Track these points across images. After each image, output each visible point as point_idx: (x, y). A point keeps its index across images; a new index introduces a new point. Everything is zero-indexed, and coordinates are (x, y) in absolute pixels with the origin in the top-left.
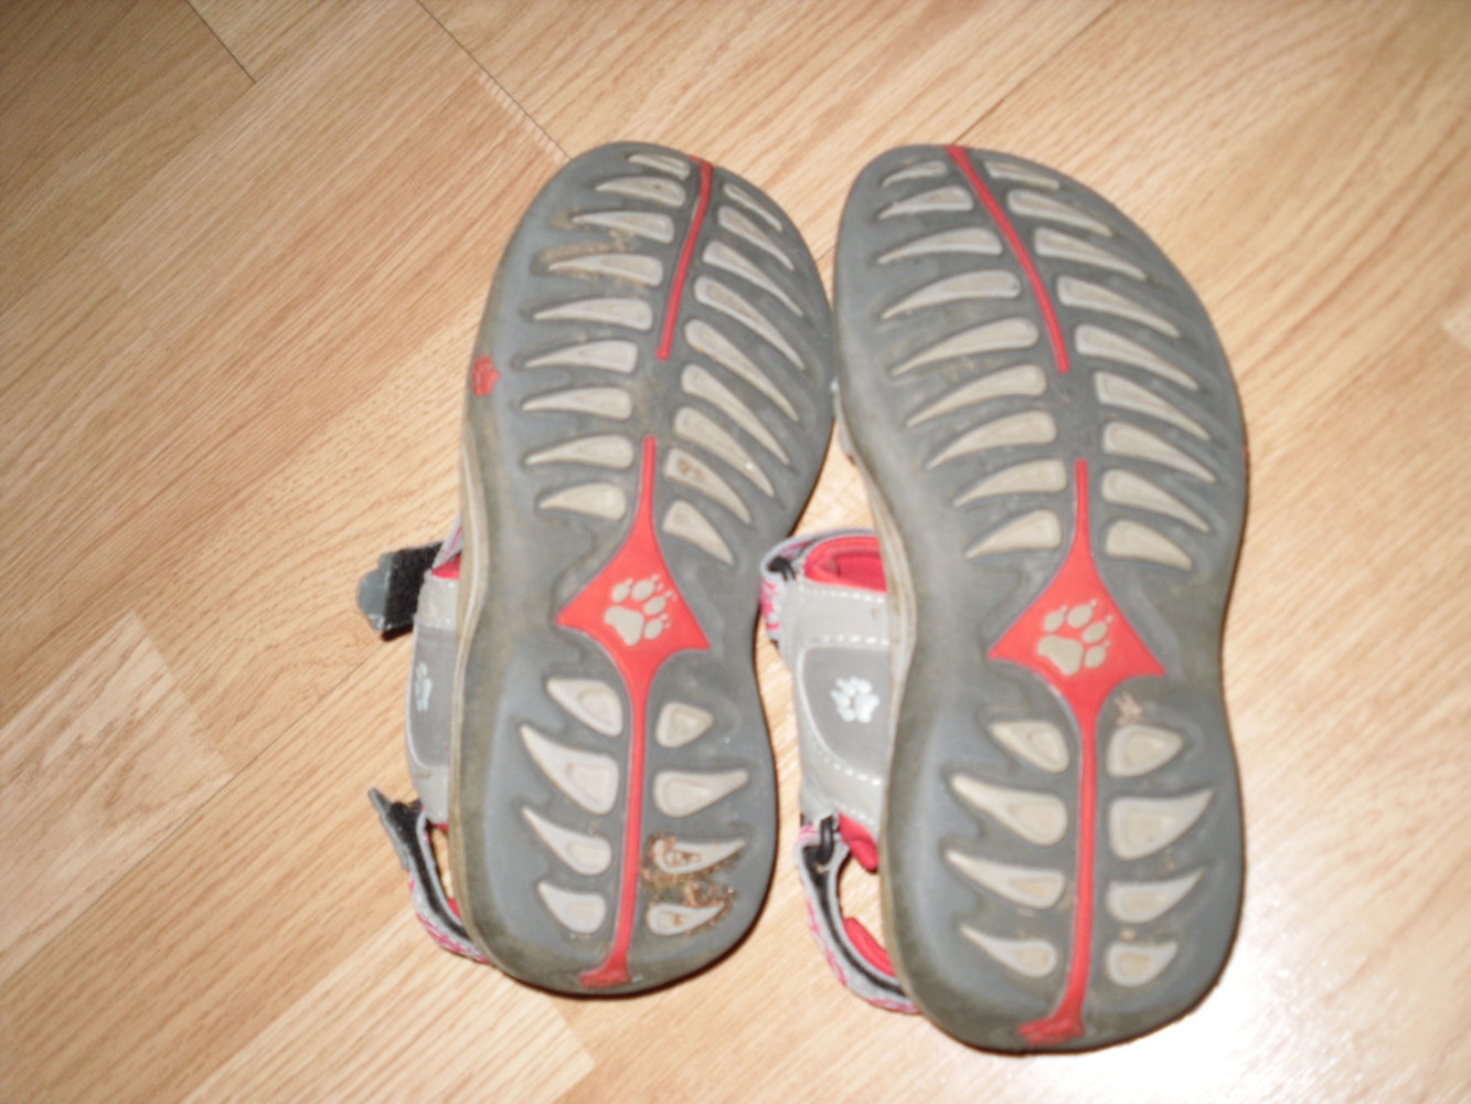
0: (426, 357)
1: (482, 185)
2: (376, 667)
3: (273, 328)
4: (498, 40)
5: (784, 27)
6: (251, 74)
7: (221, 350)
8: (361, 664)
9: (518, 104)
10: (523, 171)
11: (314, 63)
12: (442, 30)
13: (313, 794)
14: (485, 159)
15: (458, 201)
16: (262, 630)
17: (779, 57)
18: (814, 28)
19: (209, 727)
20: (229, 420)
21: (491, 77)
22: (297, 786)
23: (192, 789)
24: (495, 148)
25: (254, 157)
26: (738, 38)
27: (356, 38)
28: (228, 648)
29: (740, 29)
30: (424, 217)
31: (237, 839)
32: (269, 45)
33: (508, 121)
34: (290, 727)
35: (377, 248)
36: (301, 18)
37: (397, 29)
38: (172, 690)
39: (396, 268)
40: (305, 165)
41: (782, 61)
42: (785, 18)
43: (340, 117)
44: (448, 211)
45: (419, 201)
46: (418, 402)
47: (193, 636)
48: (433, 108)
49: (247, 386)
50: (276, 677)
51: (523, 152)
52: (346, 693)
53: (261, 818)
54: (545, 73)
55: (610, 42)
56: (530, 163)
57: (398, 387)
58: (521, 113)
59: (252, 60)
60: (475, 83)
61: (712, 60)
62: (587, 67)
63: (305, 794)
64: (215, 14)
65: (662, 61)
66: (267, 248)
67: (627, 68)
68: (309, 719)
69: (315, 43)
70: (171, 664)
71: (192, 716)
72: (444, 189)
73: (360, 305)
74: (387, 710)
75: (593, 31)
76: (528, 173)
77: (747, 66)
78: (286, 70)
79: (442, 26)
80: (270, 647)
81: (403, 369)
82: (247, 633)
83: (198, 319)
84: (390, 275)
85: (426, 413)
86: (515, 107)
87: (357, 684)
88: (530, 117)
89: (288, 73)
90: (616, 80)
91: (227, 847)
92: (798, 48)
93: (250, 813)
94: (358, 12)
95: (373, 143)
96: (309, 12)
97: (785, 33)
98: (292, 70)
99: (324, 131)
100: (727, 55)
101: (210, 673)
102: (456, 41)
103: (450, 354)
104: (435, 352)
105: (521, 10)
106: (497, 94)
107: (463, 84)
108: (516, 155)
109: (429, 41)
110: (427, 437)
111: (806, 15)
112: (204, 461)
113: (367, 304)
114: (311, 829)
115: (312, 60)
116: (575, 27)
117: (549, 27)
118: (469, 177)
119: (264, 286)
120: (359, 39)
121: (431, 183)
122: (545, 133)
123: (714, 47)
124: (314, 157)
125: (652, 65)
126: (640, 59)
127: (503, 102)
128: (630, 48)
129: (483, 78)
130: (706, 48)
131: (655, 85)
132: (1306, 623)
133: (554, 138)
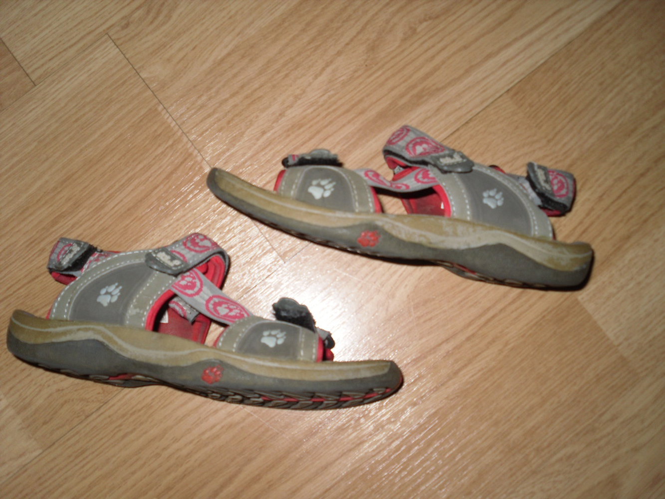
1: (161, 167)
2: (113, 405)
3: (52, 226)
4: (168, 88)
5: (312, 109)
6: (33, 80)
7: (24, 234)
8: (106, 403)
9: (179, 126)
10: (182, 163)
11: (68, 81)
12: (138, 76)
13: (84, 462)
14: (162, 153)
15: (148, 174)
16: (54, 381)
17: (308, 125)
18: (324, 113)
19: (28, 427)
20: (31, 272)
21: (165, 108)
22: (76, 457)
23: (21, 456)
24: (167, 148)
25: (36, 129)
26: (289, 111)
27: (93, 70)
28: (36, 389)
29: (291, 106)
30: (130, 179)
31: (46, 481)
32: (43, 65)
33: (174, 135)
34: (71, 430)
35: (106, 192)
36: (60, 53)
37: (114, 71)
38: (7, 407)
39: (117, 205)
40: (65, 139)
41: (310, 127)
42: (312, 105)
43: (84, 115)
44: (143, 178)
45: (129, 169)
47: (18, 381)
48: (134, 120)
49: (39, 256)
50: (62, 405)
51: (181, 153)
52: (100, 415)
53: (58, 472)
54: (193, 111)
55: (226, 100)
56: (185, 160)
58: (180, 132)
59: (33, 72)
60: (156, 110)
61: (276, 120)
62: (214, 112)
63: (81, 461)
64: (10, 39)
65: (252, 116)
66: (47, 182)
67: (234, 116)
68: (81, 426)
69: (69, 69)
70: (5, 395)
71: (19, 420)
72: (141, 166)
73: (99, 221)
74: (120, 425)
75: (217, 92)
76: (184, 164)
77: (293, 127)
78: (53, 81)
79: (138, 74)
80: (59, 390)
82: (45, 383)
83: (10, 215)
84: (114, 208)
86: (177, 127)
87: (105, 411)
88: (185, 134)
90: (229, 122)
91: (41, 484)
92: (318, 122)
93: (52, 469)
94: (91, 56)
95: (102, 134)
96: (65, 50)
97: (312, 113)
98: (56, 83)
99: (76, 121)
100: (284, 119)
101: (27, 400)
102: (146, 84)
105: (180, 74)
106: (168, 118)
107: (150, 109)
108: (178, 154)
109: (132, 81)
111: (322, 105)
112: (17, 292)
113: (101, 222)
114: (84, 478)
115: (67, 79)
116: (209, 89)
117: (195, 86)
118: (154, 161)
119: (46, 203)
120: (94, 72)
121: (133, 161)
122: (193, 144)
123: (277, 114)
124: (71, 135)
125: (247, 117)
126: (240, 113)
127: (171, 123)
128: (236, 106)
129: (160, 108)
130: (273, 114)
131: (248, 128)
132: (515, 417)
133: (198, 148)
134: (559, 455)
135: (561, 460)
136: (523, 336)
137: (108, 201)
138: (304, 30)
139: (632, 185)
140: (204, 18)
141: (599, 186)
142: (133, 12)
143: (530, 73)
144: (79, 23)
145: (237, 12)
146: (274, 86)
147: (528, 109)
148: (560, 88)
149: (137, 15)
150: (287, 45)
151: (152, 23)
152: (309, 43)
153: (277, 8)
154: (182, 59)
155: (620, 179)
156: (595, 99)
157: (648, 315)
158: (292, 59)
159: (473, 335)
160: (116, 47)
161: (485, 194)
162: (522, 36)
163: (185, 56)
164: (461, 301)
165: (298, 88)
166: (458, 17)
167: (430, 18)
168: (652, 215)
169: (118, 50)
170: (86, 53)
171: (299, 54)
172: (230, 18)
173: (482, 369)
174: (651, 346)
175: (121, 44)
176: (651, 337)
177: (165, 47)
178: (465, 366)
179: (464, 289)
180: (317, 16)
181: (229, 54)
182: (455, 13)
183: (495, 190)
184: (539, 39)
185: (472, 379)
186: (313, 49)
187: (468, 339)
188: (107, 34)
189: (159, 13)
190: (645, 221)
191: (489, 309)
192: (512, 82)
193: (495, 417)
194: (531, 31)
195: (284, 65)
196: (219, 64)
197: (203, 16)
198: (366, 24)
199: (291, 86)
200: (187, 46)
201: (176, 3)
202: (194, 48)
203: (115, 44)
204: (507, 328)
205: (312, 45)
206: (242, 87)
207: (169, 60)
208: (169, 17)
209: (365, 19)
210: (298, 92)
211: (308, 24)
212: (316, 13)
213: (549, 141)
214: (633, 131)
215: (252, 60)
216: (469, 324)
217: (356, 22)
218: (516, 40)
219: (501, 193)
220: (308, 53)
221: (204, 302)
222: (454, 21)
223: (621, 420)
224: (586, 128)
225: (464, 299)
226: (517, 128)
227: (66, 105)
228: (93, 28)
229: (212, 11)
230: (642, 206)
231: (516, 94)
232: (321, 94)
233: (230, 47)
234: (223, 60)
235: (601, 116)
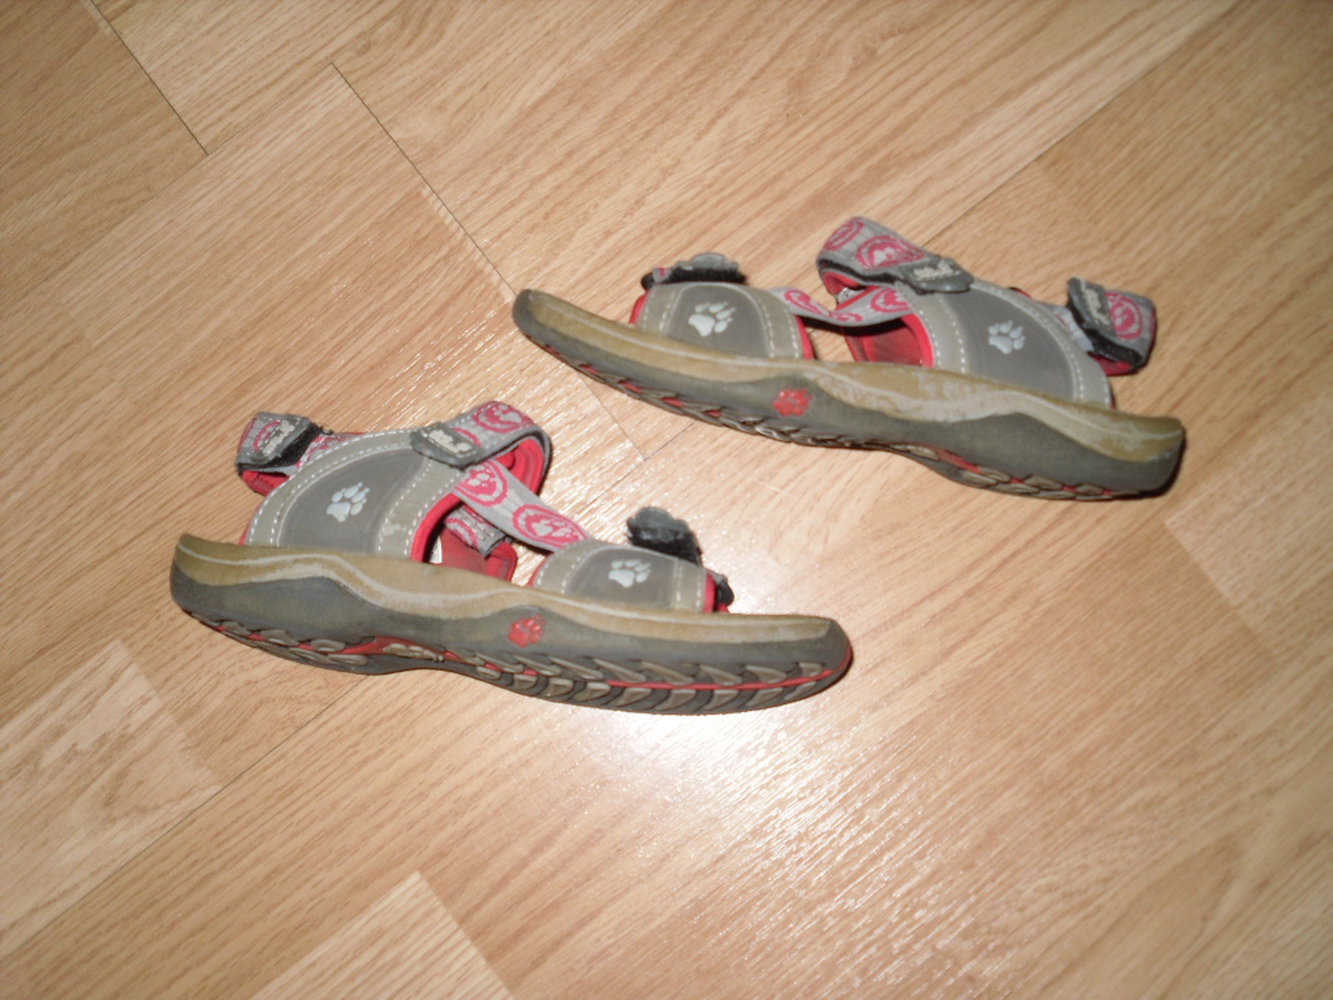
1: (427, 295)
2: (345, 709)
3: (238, 398)
4: (440, 156)
5: (692, 192)
6: (203, 145)
7: (190, 411)
8: (331, 705)
9: (459, 223)
10: (464, 288)
11: (265, 146)
12: (387, 137)
13: (294, 807)
14: (430, 269)
15: (406, 306)
16: (241, 667)
17: (685, 221)
18: (716, 198)
19: (198, 745)
20: (202, 476)
21: (434, 192)
22: (281, 799)
23: (184, 796)
24: (439, 261)
25: (209, 230)
26: (653, 196)
27: (306, 128)
28: (210, 680)
29: (655, 188)
30: (374, 316)
31: (228, 839)
32: (220, 119)
33: (450, 238)
34: (271, 751)
35: (332, 338)
36: (250, 98)
37: (345, 127)
38: (160, 711)
39: (350, 361)
40: (260, 246)
41: (689, 224)
42: (692, 185)
43: (292, 205)
44: (397, 313)
45: (371, 300)
47: (179, 665)
48: (380, 213)
49: (215, 448)
50: (256, 708)
51: (464, 269)
52: (320, 727)
53: (248, 824)
54: (484, 197)
55: (542, 177)
56: (471, 281)
58: (462, 232)
59: (204, 131)
60: (419, 194)
61: (630, 212)
62: (521, 198)
63: (287, 807)
64: (163, 75)
65: (587, 205)
66: (228, 321)
67: (556, 205)
68: (288, 745)
69: (266, 125)
70: (158, 689)
71: (181, 735)
72: (393, 292)
73: (318, 389)
74: (357, 744)
75: (526, 164)
76: (469, 289)
77: (659, 224)
78: (239, 147)
79: (387, 133)
80: (250, 683)
82: (227, 669)
83: (165, 379)
84: (345, 365)
86: (456, 224)
87: (330, 719)
88: (470, 236)
89: (240, 152)
90: (547, 216)
91: (219, 845)
92: (704, 213)
93: (239, 819)
94: (305, 102)
95: (324, 237)
96: (258, 92)
97: (692, 199)
98: (242, 149)
99: (278, 215)
100: (643, 210)
101: (195, 700)
102: (401, 150)
105: (460, 132)
106: (440, 209)
107: (408, 194)
108: (458, 271)
109: (375, 145)
111: (710, 185)
112: (178, 513)
113: (322, 391)
114: (294, 835)
115: (263, 143)
116: (511, 157)
117: (486, 154)
118: (414, 285)
119: (227, 357)
120: (308, 131)
121: (380, 284)
122: (484, 255)
123: (632, 201)
124: (270, 239)
125: (578, 207)
126: (567, 199)
127: (445, 218)
128: (559, 187)
129: (426, 191)
130: (625, 200)
131: (580, 226)
132: (1053, 732)
133: (492, 261)
134: (1131, 801)
135: (1133, 809)
136: (1067, 589)
137: (335, 353)
138: (677, 54)
139: (1264, 322)
140: (501, 34)
141: (1204, 325)
142: (377, 25)
143: (1080, 126)
144: (283, 46)
145: (559, 23)
146: (626, 153)
147: (1075, 190)
148: (1134, 152)
149: (383, 30)
150: (648, 80)
151: (410, 43)
152: (688, 76)
153: (629, 15)
154: (464, 106)
155: (1242, 312)
157: (1291, 554)
158: (657, 105)
159: (978, 586)
160: (347, 85)
161: (993, 330)
162: (1066, 60)
163: (468, 101)
164: (957, 527)
165: (668, 156)
166: (952, 28)
167: (901, 31)
168: (1300, 376)
169: (350, 91)
170: (296, 96)
171: (669, 96)
172: (548, 34)
173: (995, 646)
174: (1296, 609)
175: (357, 81)
176: (1296, 594)
177: (433, 85)
178: (965, 640)
179: (961, 507)
180: (700, 29)
181: (545, 98)
182: (944, 21)
183: (1011, 323)
184: (1096, 65)
185: (976, 664)
186: (693, 88)
187: (969, 593)
188: (332, 63)
189: (421, 26)
190: (1288, 386)
191: (1005, 541)
192: (1044, 144)
193: (1016, 733)
194: (1081, 51)
195: (645, 114)
196: (528, 115)
197: (499, 31)
198: (787, 43)
199: (656, 152)
200: (473, 83)
201: (452, 8)
202: (485, 87)
203: (346, 81)
204: (1039, 574)
205: (692, 81)
206: (570, 154)
207: (440, 108)
208: (439, 33)
209: (784, 34)
210: (668, 162)
212: (698, 24)
213: (1113, 246)
214: (1266, 226)
215: (586, 108)
216: (971, 568)
217: (770, 39)
218: (1053, 68)
219: (1020, 329)
220: (686, 93)
221: (511, 516)
222: (943, 35)
223: (1243, 738)
224: (1181, 222)
225: (962, 524)
226: (1055, 223)
227: (260, 188)
228: (306, 53)
229: (516, 22)
230: (1282, 361)
231: (1054, 163)
232: (708, 166)
233: (548, 85)
234: (535, 107)
235: (1207, 200)
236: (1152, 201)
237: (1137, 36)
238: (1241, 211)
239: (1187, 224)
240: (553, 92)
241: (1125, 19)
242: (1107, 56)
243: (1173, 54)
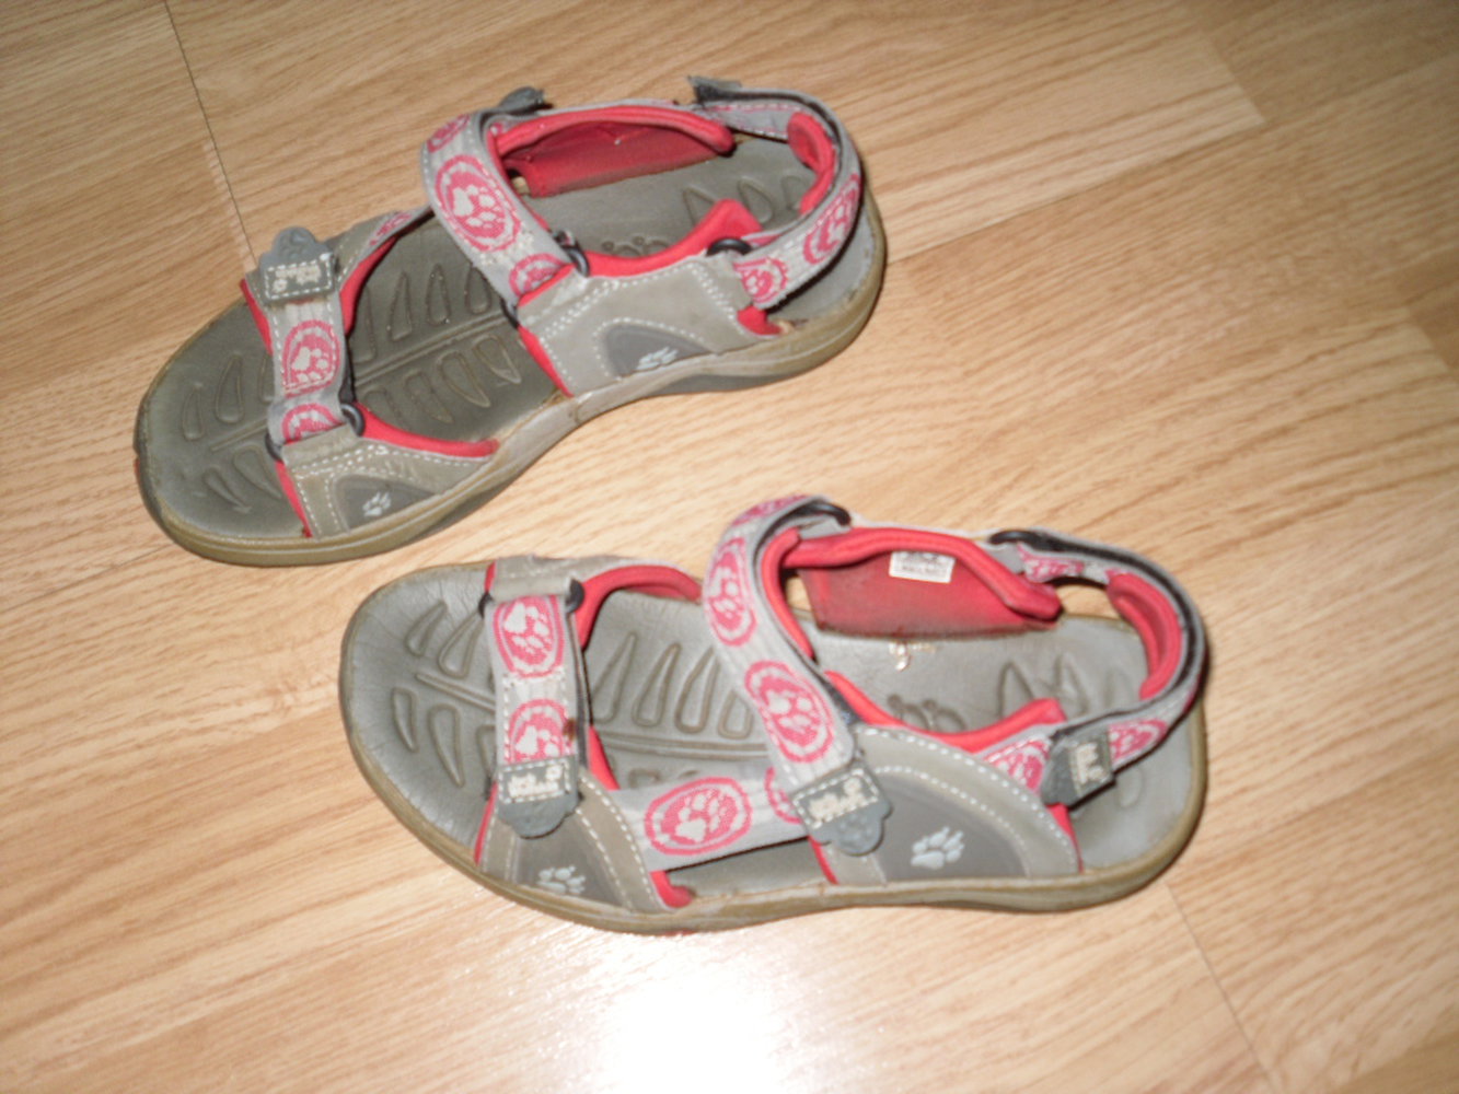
0: (49, 394)
1: (165, 250)
4: (236, 116)
9: (229, 185)
10: (208, 252)
12: (191, 84)
14: (180, 225)
15: (139, 255)
21: (216, 148)
24: (192, 218)
27: (112, 56)
30: (103, 257)
32: (26, 27)
33: (214, 198)
35: (46, 270)
36: (66, 14)
37: (152, 65)
39: (56, 297)
40: (13, 160)
43: (65, 127)
44: (126, 261)
45: (105, 241)
46: (25, 434)
48: (151, 156)
51: (214, 233)
54: (266, 165)
55: (335, 159)
56: (216, 247)
57: (12, 412)
58: (229, 195)
60: (200, 147)
62: (305, 175)
65: (372, 198)
67: (339, 190)
69: (72, 44)
72: (131, 239)
73: (9, 318)
75: (323, 143)
76: (211, 255)
78: (34, 58)
79: (192, 80)
81: (24, 396)
84: (48, 301)
85: (29, 447)
86: (225, 186)
88: (235, 202)
89: (34, 63)
90: (324, 199)
94: (122, 31)
95: (85, 166)
96: (77, 11)
98: (38, 61)
99: (44, 135)
102: (199, 100)
103: (71, 399)
104: (60, 392)
105: (268, 96)
106: (214, 167)
107: (189, 145)
108: (206, 234)
109: (176, 89)
110: (20, 471)
113: (14, 322)
115: (60, 60)
116: (310, 132)
117: (286, 124)
118: (157, 236)
121: (121, 227)
122: (242, 223)
124: (26, 155)
125: (363, 197)
126: (354, 186)
127: (216, 177)
128: (349, 173)
129: (208, 146)
133: (248, 232)
137: (42, 286)
139: (1135, 503)
140: (351, 11)
141: (1057, 488)
143: (965, 237)
145: (416, 13)
147: (940, 302)
148: (1022, 278)
153: (493, 21)
154: (284, 71)
155: (1109, 485)
156: (1093, 314)
160: (171, 26)
162: (970, 165)
163: (289, 68)
169: (172, 31)
170: (114, 24)
172: (399, 21)
175: (182, 24)
177: (261, 44)
180: (565, 49)
181: (372, 82)
182: (840, 97)
184: (1003, 177)
192: (917, 246)
194: (991, 159)
196: (346, 95)
197: (349, 8)
198: (654, 82)
200: (301, 52)
202: (312, 58)
203: (172, 21)
206: (374, 143)
207: (258, 68)
209: (653, 74)
211: (541, 60)
212: (563, 44)
213: (967, 374)
215: (410, 101)
217: (636, 74)
218: (951, 170)
224: (1060, 367)
226: (904, 332)
227: (38, 103)
231: (921, 269)
233: (380, 69)
234: (357, 88)
235: (1098, 350)
236: (1031, 336)
237: (1062, 158)
238: (1138, 371)
239: (1065, 371)
240: (382, 78)
241: (1051, 138)
242: (1020, 172)
243: (1101, 185)
